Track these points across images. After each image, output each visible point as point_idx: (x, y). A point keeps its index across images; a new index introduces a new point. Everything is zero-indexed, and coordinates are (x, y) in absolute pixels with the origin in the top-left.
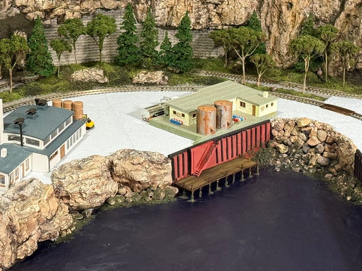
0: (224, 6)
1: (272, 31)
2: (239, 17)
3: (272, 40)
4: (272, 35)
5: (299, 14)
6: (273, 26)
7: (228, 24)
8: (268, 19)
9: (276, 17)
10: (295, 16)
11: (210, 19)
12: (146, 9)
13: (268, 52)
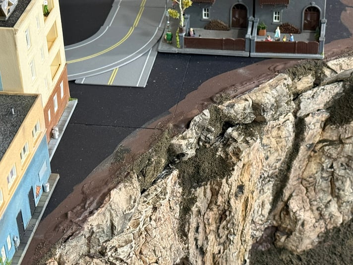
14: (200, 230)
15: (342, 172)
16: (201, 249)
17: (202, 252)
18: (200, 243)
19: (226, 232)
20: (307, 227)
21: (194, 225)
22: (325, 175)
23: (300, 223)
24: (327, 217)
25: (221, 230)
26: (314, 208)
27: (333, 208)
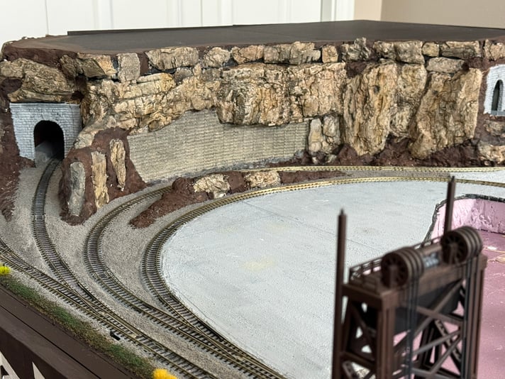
0: (307, 96)
1: (356, 118)
2: (323, 106)
3: (356, 127)
4: (356, 121)
5: (387, 96)
6: (356, 112)
7: (311, 115)
8: (352, 106)
9: (361, 103)
10: (382, 99)
11: (291, 112)
12: (232, 107)
13: (352, 140)
15: (449, 111)
16: (352, 114)
17: (353, 119)
18: (351, 110)
19: (368, 113)
20: (425, 139)
21: (348, 97)
22: (441, 112)
23: (421, 135)
24: (438, 137)
26: (432, 131)
27: (443, 133)
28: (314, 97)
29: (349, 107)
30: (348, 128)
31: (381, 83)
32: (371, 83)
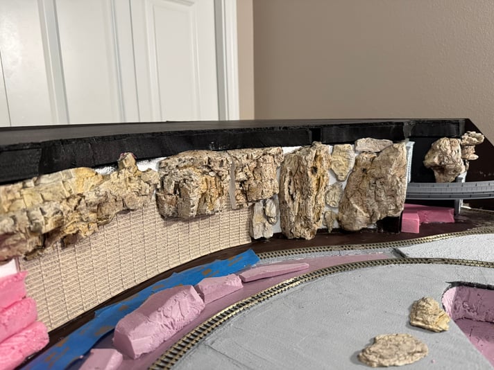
0: (252, 181)
1: (296, 198)
2: (267, 190)
3: (296, 207)
4: (296, 201)
5: (323, 176)
6: (296, 193)
7: (254, 199)
8: (292, 187)
9: (299, 184)
10: (319, 180)
12: (175, 200)
13: (293, 219)
14: (292, 183)
15: (380, 186)
16: (292, 196)
17: (293, 199)
18: (291, 191)
19: (307, 193)
20: (358, 214)
21: (287, 179)
22: (371, 188)
23: (354, 210)
24: (371, 211)
25: (304, 190)
26: (364, 205)
27: (375, 207)
28: (258, 181)
29: (289, 189)
30: (289, 208)
31: (318, 164)
32: (310, 165)
